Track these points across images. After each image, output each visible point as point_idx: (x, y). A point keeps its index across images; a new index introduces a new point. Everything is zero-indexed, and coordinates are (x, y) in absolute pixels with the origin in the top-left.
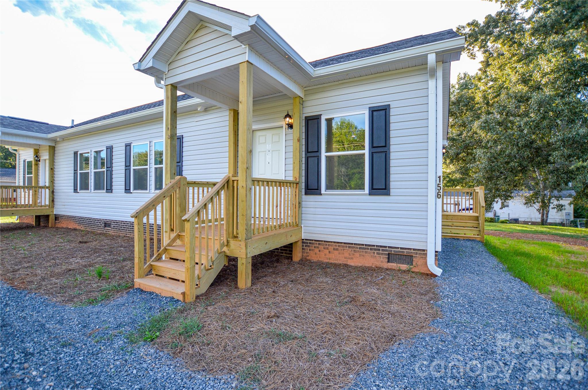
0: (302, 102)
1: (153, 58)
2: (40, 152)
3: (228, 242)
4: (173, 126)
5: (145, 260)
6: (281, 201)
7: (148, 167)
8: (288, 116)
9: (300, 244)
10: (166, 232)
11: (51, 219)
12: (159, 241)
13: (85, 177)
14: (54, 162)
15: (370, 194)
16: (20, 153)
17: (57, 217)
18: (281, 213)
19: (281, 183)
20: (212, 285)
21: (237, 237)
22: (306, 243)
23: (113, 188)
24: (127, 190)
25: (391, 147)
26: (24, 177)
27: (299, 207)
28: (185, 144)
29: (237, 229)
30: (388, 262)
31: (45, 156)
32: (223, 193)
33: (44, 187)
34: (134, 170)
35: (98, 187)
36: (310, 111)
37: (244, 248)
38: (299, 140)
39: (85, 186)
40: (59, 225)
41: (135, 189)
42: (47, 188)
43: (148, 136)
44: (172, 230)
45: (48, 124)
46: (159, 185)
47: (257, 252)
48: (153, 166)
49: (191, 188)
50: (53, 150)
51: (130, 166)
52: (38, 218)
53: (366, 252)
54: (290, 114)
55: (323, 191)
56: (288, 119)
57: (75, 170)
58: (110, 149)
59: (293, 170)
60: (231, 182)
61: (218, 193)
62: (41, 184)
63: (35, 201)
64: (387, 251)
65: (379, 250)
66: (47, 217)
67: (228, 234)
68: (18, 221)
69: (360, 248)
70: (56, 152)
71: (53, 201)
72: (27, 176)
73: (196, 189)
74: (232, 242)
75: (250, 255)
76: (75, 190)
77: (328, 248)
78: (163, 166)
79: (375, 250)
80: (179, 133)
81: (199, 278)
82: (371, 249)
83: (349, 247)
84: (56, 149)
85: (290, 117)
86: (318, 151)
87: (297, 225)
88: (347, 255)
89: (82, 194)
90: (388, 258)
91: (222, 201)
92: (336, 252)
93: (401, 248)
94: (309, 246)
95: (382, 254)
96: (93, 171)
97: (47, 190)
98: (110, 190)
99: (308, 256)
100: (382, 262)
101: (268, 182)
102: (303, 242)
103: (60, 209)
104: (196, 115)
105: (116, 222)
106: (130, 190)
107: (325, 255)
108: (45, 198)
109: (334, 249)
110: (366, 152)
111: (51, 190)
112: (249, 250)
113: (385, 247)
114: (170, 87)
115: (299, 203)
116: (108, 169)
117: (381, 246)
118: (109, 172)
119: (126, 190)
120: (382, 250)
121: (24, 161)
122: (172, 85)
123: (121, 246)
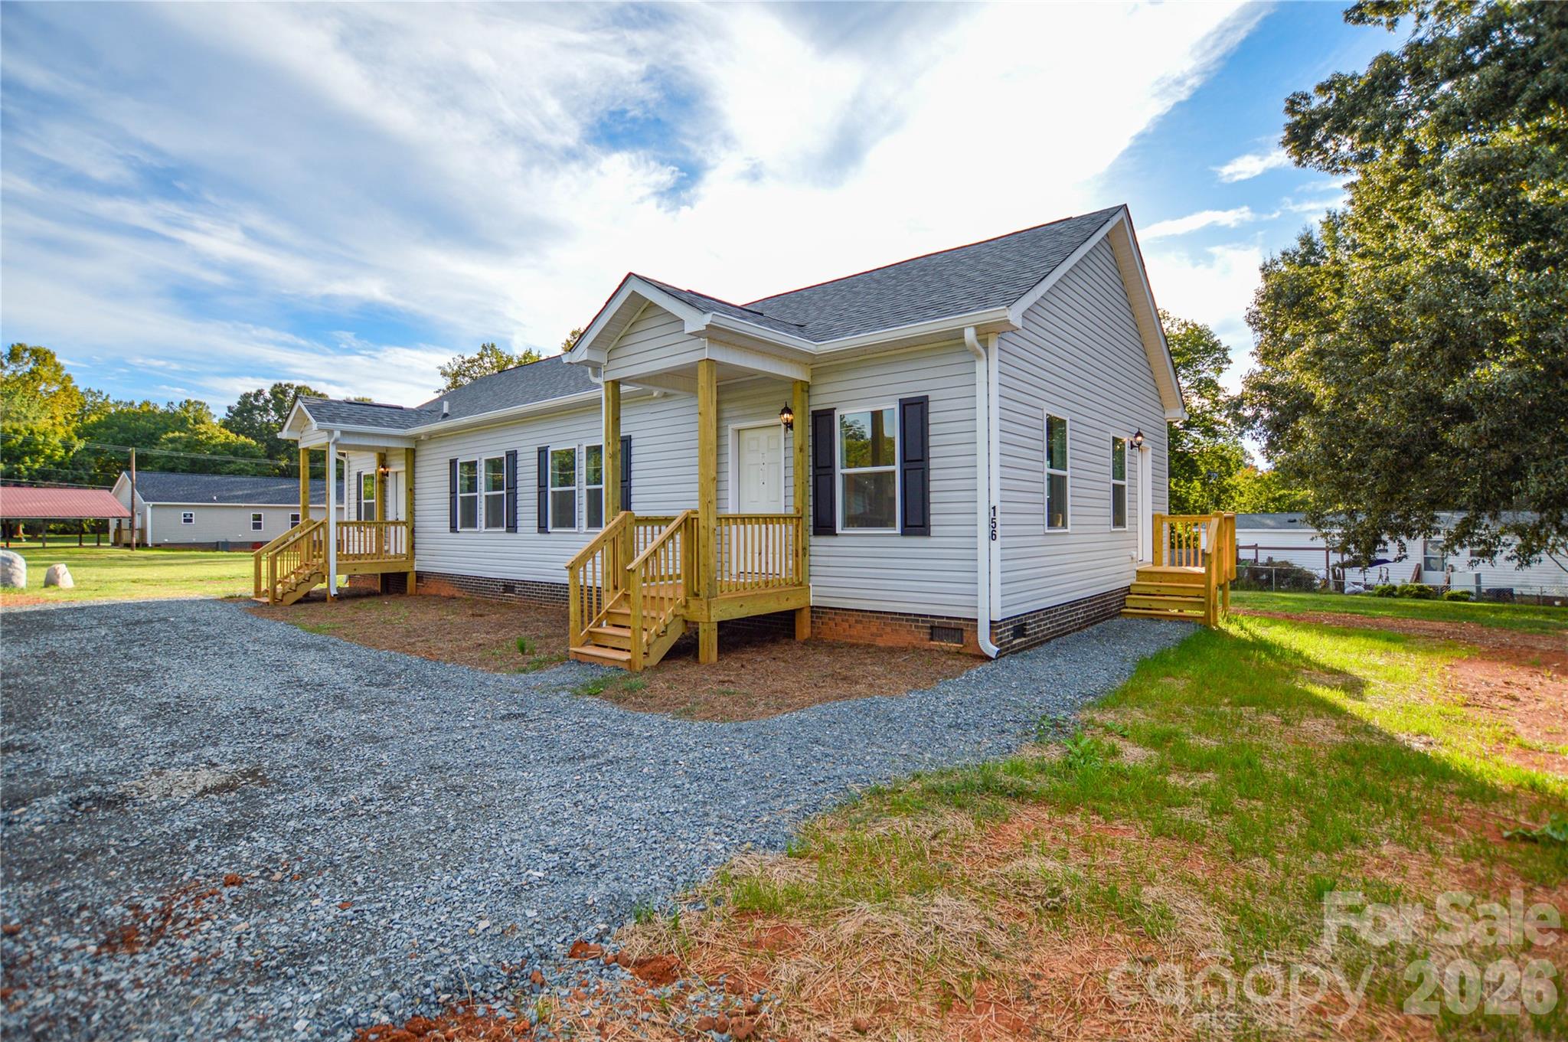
0: (806, 388)
1: (589, 347)
2: (388, 459)
3: (687, 601)
4: (616, 421)
5: (583, 623)
6: (767, 546)
7: (575, 488)
8: (787, 410)
9: (807, 614)
10: (608, 591)
11: (411, 580)
12: (599, 604)
13: (470, 505)
14: (414, 477)
15: (904, 533)
16: (351, 459)
17: (420, 576)
18: (767, 563)
19: (768, 519)
20: (663, 659)
21: (697, 595)
22: (818, 612)
23: (519, 523)
24: (542, 528)
25: (931, 461)
26: (359, 505)
27: (804, 555)
28: (634, 451)
29: (698, 584)
30: (932, 639)
31: (398, 466)
32: (678, 537)
33: (396, 523)
34: (553, 492)
35: (493, 521)
36: (820, 403)
37: (705, 608)
38: (801, 450)
39: (470, 521)
40: (422, 590)
41: (554, 526)
42: (404, 523)
43: (576, 435)
44: (616, 588)
45: (401, 408)
46: (595, 520)
47: (726, 617)
48: (585, 487)
49: (641, 528)
50: (411, 456)
51: (546, 486)
52: (386, 578)
53: (900, 625)
54: (789, 406)
55: (839, 530)
56: (786, 416)
57: (453, 492)
58: (512, 456)
59: (794, 496)
60: (690, 521)
61: (672, 536)
62: (391, 518)
63: (380, 549)
64: (928, 622)
65: (918, 621)
66: (402, 576)
67: (687, 590)
68: (347, 586)
69: (892, 619)
70: (417, 459)
71: (413, 547)
72: (363, 501)
73: (649, 528)
74: (693, 603)
75: (715, 619)
76: (453, 528)
77: (847, 621)
78: (603, 486)
79: (913, 621)
80: (624, 432)
81: (648, 645)
82: (907, 620)
83: (878, 618)
84: (417, 454)
85: (789, 412)
86: (832, 466)
87: (800, 584)
88: (874, 630)
89: (465, 534)
90: (932, 634)
91: (678, 545)
92: (859, 626)
93: (948, 618)
94: (821, 618)
95: (922, 627)
96: (484, 494)
97: (404, 528)
98: (512, 528)
99: (819, 633)
100: (922, 640)
101: (745, 519)
102: (812, 612)
103: (425, 563)
104: (652, 402)
105: (524, 583)
106: (546, 527)
107: (844, 630)
108: (397, 541)
109: (856, 622)
110: (896, 468)
111: (410, 528)
112: (713, 612)
113: (926, 616)
114: (610, 384)
115: (804, 549)
116: (510, 491)
117: (920, 615)
118: (511, 497)
119: (539, 527)
120: (923, 621)
121: (359, 475)
122: (613, 381)
123: (538, 620)
